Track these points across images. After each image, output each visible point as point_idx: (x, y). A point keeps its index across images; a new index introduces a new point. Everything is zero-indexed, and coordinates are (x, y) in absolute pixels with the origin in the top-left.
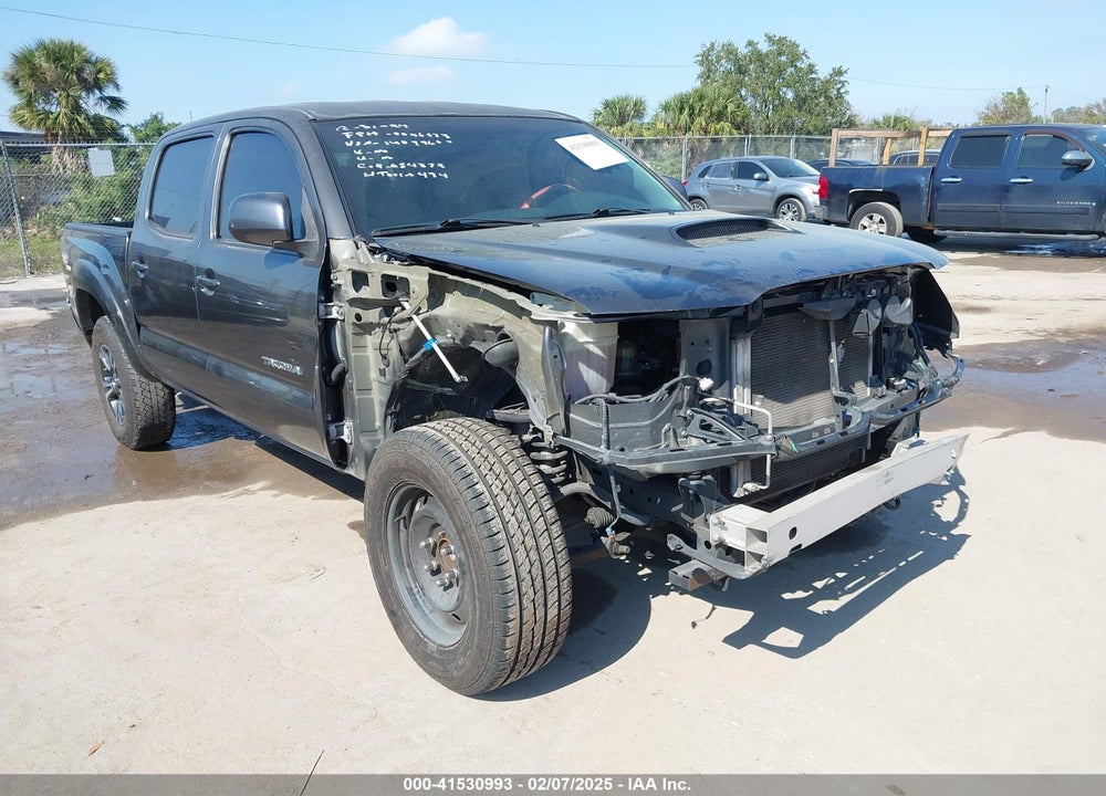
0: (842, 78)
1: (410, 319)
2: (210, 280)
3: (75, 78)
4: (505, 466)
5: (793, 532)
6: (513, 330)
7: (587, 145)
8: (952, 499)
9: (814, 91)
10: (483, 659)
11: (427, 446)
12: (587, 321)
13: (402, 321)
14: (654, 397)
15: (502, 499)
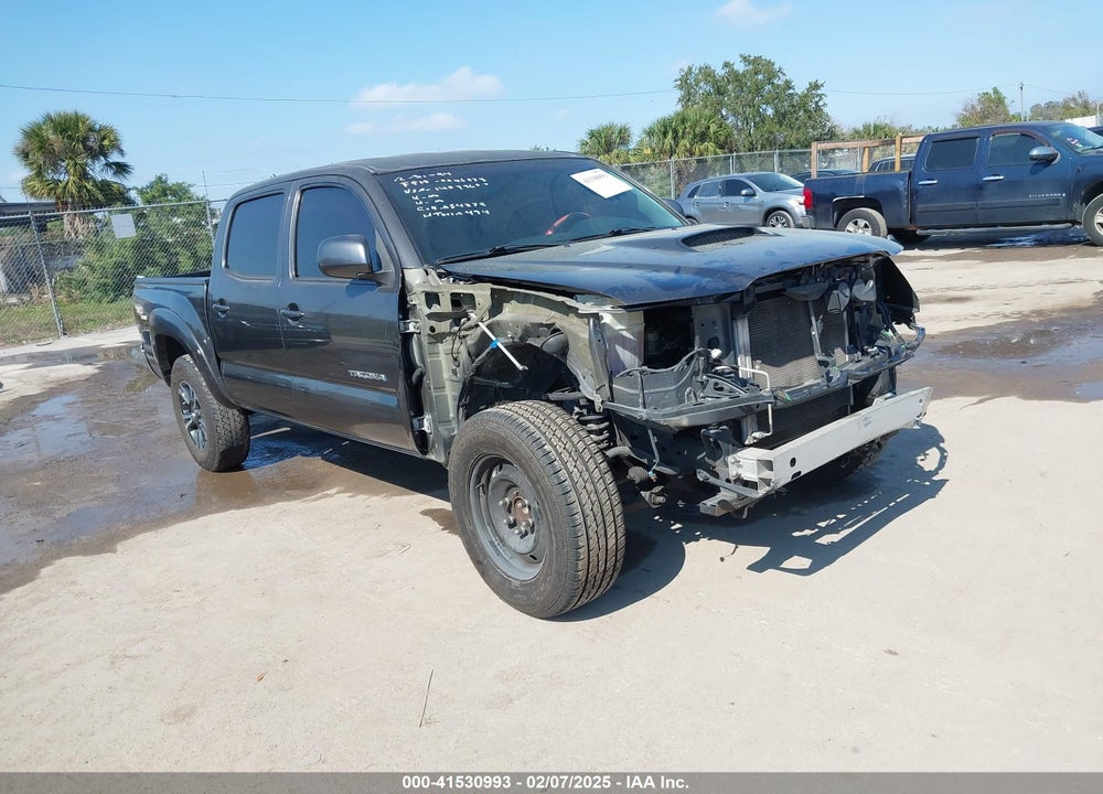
0: (819, 92)
1: (477, 326)
2: (292, 312)
3: (81, 146)
4: (564, 432)
5: (793, 462)
6: (563, 324)
7: (597, 178)
8: (934, 453)
9: (793, 106)
10: (560, 581)
11: (502, 421)
12: (622, 311)
13: (470, 328)
14: (676, 367)
15: (565, 456)
